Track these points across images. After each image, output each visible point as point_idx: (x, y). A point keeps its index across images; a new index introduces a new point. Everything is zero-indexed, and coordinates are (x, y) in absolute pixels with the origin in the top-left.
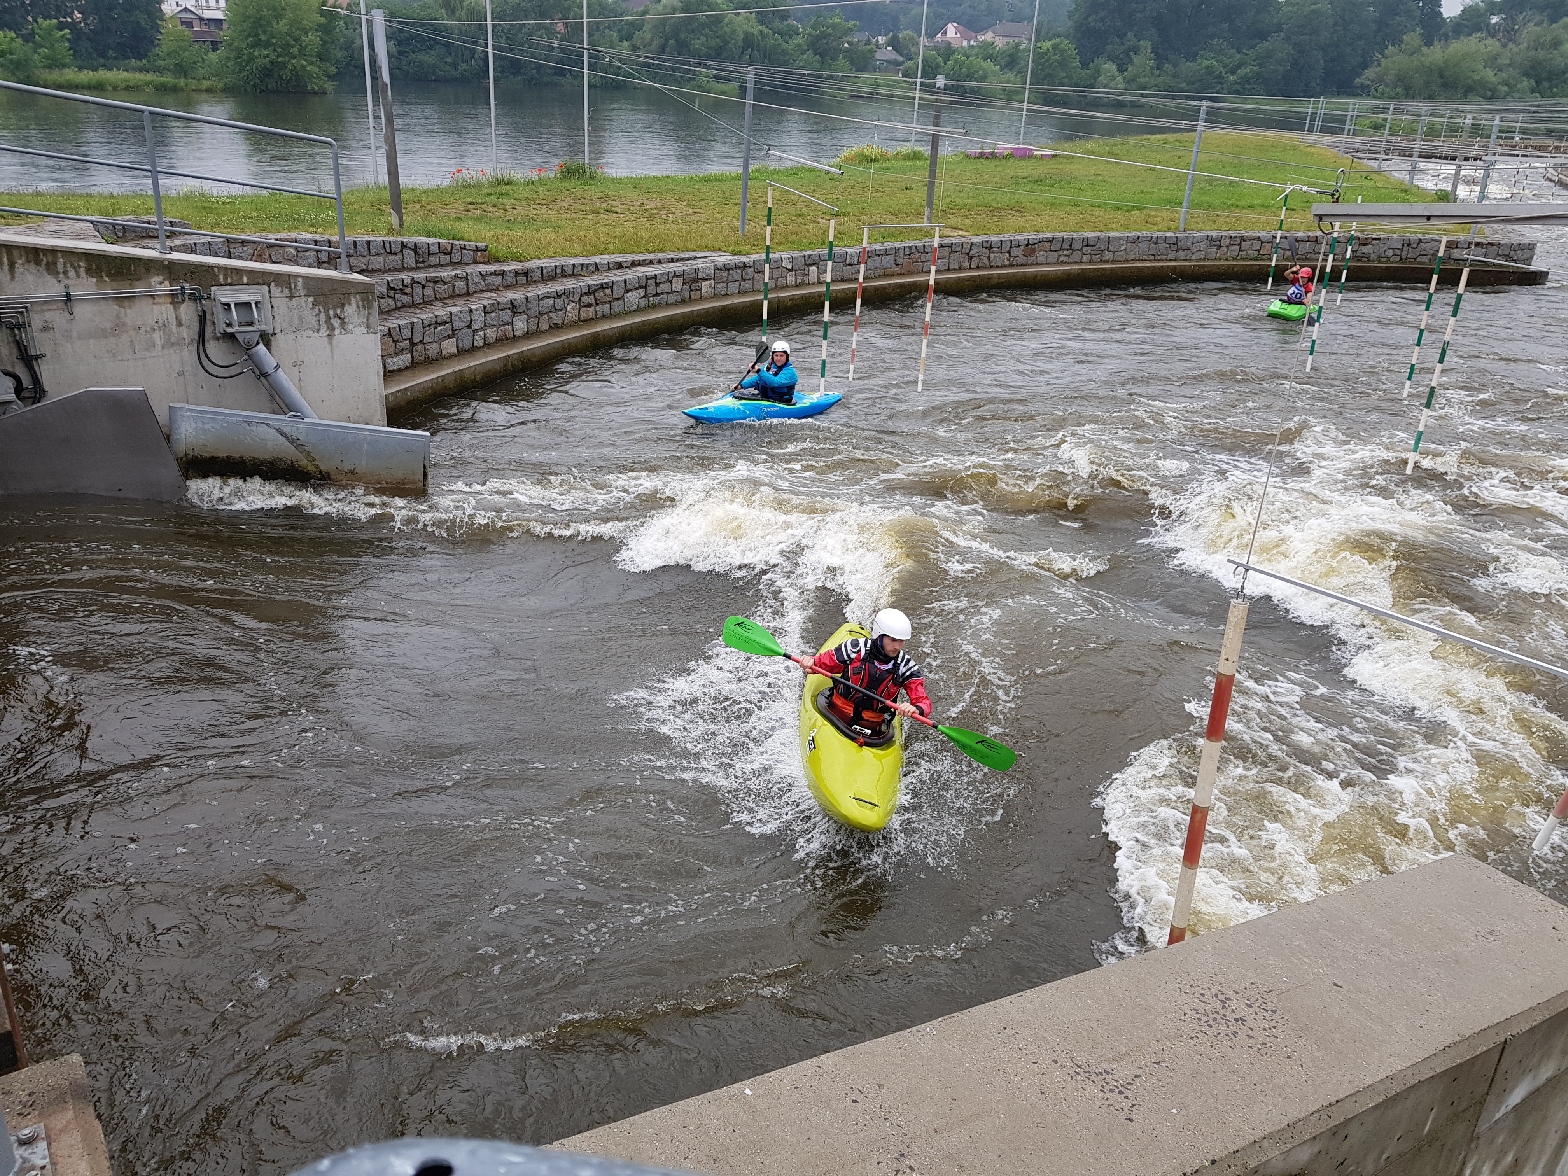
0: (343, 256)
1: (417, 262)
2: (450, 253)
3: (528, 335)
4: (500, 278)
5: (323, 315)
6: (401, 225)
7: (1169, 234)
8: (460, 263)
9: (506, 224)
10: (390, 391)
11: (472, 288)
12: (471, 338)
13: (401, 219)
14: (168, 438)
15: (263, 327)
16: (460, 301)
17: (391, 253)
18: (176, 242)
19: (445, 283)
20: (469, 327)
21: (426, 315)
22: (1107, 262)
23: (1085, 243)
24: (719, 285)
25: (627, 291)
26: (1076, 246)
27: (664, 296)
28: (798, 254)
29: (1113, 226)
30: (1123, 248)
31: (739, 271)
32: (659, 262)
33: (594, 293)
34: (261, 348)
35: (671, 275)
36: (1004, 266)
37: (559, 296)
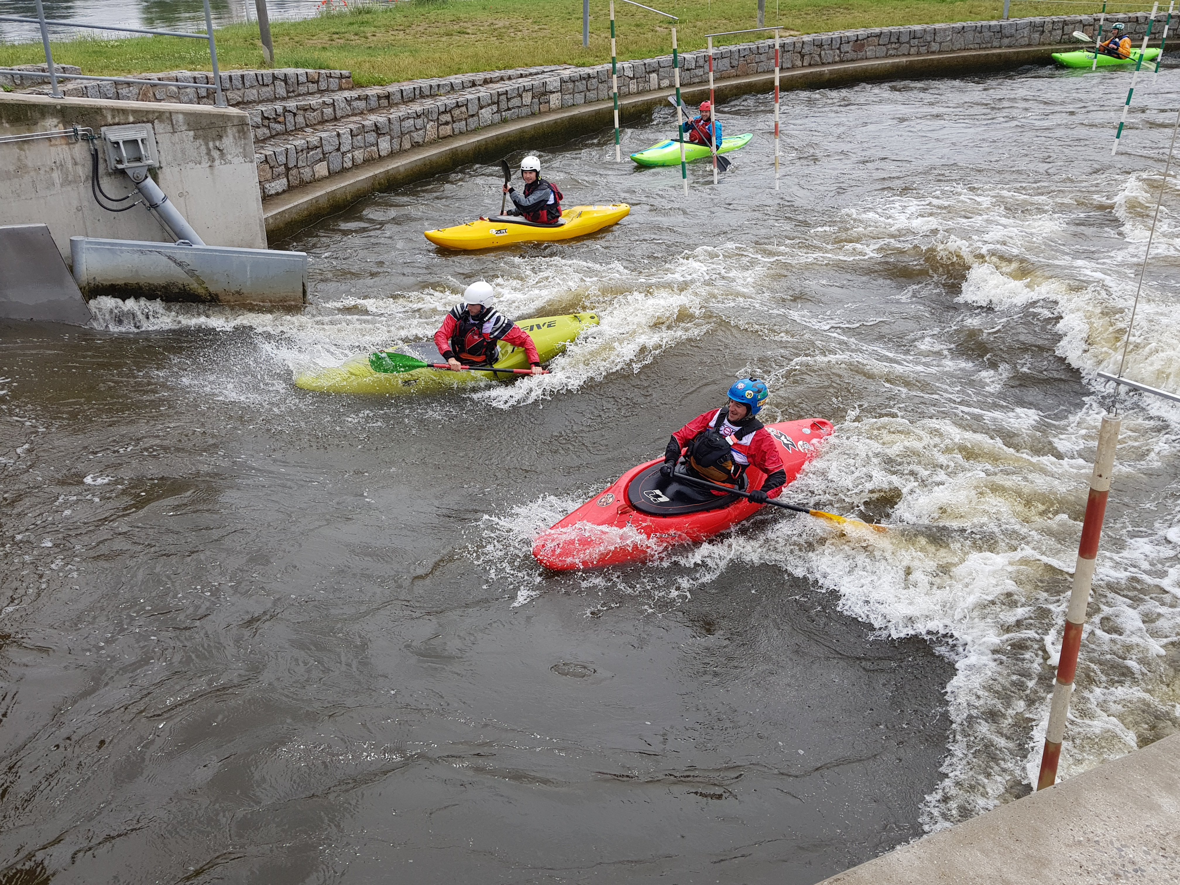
0: (219, 91)
1: (288, 92)
2: (317, 82)
3: (392, 155)
4: (364, 102)
5: (203, 147)
6: (272, 58)
7: (993, 23)
8: (327, 90)
9: (368, 51)
10: (268, 215)
11: (339, 114)
12: (340, 160)
13: (271, 52)
14: (71, 269)
16: (329, 126)
17: (263, 85)
18: (70, 86)
19: (314, 110)
20: (338, 150)
21: (300, 143)
22: (933, 53)
23: (912, 36)
24: (566, 97)
25: (481, 108)
26: (903, 39)
27: (516, 110)
28: (638, 62)
29: (939, 17)
30: (949, 38)
31: (584, 82)
32: (510, 78)
33: (450, 111)
34: (150, 181)
35: (521, 90)
36: (835, 63)
37: (419, 116)
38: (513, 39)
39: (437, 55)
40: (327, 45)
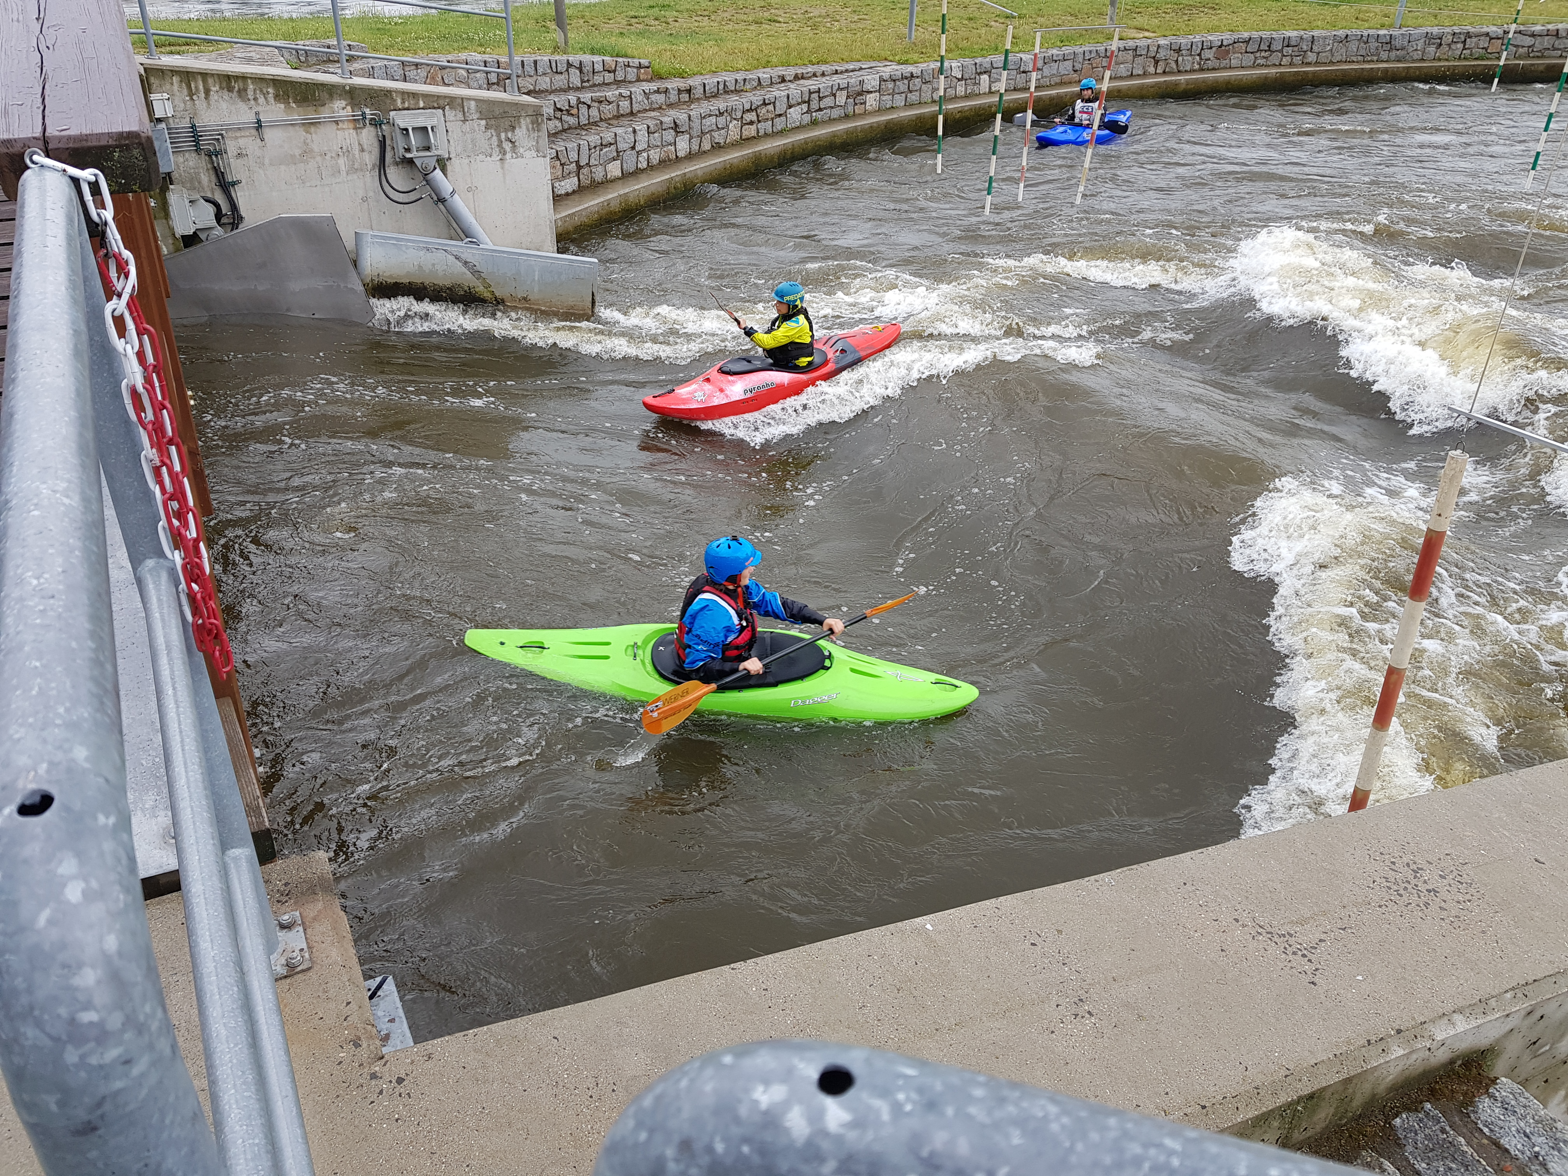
0: (512, 77)
1: (583, 81)
2: (614, 71)
3: (690, 156)
4: (663, 96)
5: (495, 139)
6: (566, 43)
7: (1382, 32)
8: (624, 81)
9: (669, 38)
10: (558, 216)
11: (636, 108)
12: (634, 160)
13: (565, 35)
14: (355, 263)
15: (437, 153)
16: (625, 121)
17: (557, 72)
18: (356, 66)
19: (610, 103)
20: (633, 148)
21: (592, 137)
22: (1309, 64)
23: (1286, 43)
24: (884, 98)
25: (790, 107)
26: (1277, 46)
27: (828, 111)
28: (968, 62)
29: (1319, 23)
30: (1329, 48)
31: (906, 82)
32: (823, 75)
33: (756, 109)
34: (438, 173)
35: (835, 88)
36: (1194, 71)
37: (721, 114)
38: (829, 31)
39: (745, 45)
40: (625, 31)
